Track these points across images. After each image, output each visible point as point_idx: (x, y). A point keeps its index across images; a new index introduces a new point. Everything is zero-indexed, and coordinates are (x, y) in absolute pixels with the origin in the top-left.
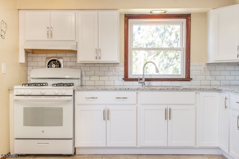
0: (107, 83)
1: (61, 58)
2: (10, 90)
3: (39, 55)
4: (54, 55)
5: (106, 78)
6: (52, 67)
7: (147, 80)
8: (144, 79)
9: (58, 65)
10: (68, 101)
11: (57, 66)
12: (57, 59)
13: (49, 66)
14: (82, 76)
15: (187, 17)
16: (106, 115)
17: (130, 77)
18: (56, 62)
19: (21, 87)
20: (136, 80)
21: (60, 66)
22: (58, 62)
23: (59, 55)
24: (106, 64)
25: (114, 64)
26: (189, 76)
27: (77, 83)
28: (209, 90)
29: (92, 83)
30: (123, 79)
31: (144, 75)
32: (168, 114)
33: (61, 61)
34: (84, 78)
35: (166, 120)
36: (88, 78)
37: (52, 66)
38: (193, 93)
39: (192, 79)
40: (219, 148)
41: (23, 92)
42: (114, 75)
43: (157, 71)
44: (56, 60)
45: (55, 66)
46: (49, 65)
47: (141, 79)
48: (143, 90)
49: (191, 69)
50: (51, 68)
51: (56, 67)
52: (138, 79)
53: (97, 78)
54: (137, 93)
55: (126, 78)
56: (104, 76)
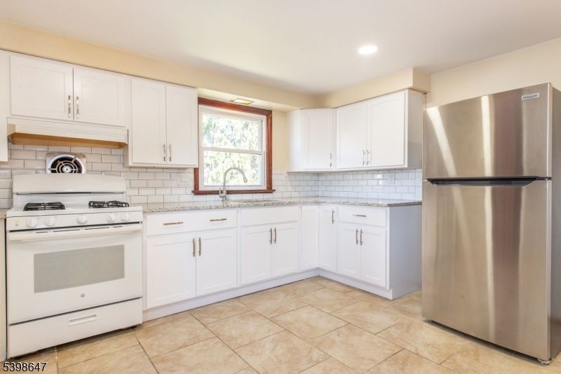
0: (168, 199)
1: (82, 156)
3: (28, 147)
4: (66, 149)
5: (167, 191)
6: (63, 172)
8: (225, 192)
9: (75, 168)
11: (74, 170)
12: (73, 157)
13: (56, 169)
15: (268, 113)
16: (197, 248)
17: (201, 188)
18: (73, 162)
21: (80, 171)
22: (76, 162)
23: (76, 150)
24: (167, 168)
25: (179, 169)
26: (271, 186)
30: (193, 192)
31: (224, 186)
33: (82, 162)
37: (65, 169)
42: (178, 187)
43: (245, 181)
44: (71, 159)
45: (70, 170)
46: (56, 167)
47: (222, 192)
48: (246, 207)
49: (273, 179)
50: (61, 174)
51: (72, 172)
52: (218, 191)
53: (151, 191)
54: (237, 211)
55: (197, 192)
56: (164, 187)
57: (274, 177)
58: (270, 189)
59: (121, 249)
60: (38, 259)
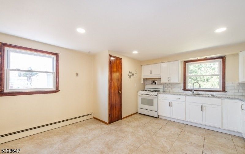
0: (175, 91)
1: (156, 81)
2: (138, 92)
4: (154, 80)
5: (174, 89)
7: (195, 90)
8: (193, 90)
10: (155, 97)
14: (164, 88)
15: (223, 57)
16: (171, 105)
19: (141, 91)
20: (189, 90)
21: (156, 84)
22: (155, 82)
23: (155, 80)
24: (174, 83)
26: (225, 89)
27: (161, 90)
28: (232, 98)
29: (168, 91)
30: (183, 90)
31: (193, 88)
32: (203, 108)
33: (156, 82)
34: (165, 89)
35: (202, 111)
36: (167, 89)
38: (220, 100)
39: (226, 91)
40: (241, 133)
41: (141, 93)
42: (178, 88)
43: (200, 87)
46: (152, 83)
47: (192, 90)
48: (188, 95)
50: (153, 85)
53: (171, 89)
54: (185, 97)
55: (185, 89)
56: (174, 88)
57: (226, 85)
58: (224, 90)
59: (153, 100)
60: (142, 99)
